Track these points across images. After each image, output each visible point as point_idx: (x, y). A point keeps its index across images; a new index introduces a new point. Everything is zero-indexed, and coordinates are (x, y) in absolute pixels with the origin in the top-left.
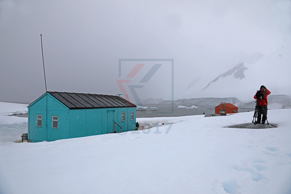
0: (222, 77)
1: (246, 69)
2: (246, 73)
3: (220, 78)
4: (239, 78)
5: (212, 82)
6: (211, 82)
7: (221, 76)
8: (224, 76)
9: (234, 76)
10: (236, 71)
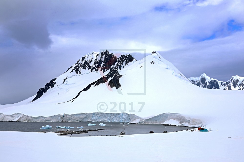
0: (95, 85)
1: (121, 76)
2: (121, 81)
3: (93, 86)
4: (115, 88)
5: (83, 90)
6: (81, 91)
7: (93, 83)
8: (97, 84)
9: (109, 85)
10: (110, 79)
